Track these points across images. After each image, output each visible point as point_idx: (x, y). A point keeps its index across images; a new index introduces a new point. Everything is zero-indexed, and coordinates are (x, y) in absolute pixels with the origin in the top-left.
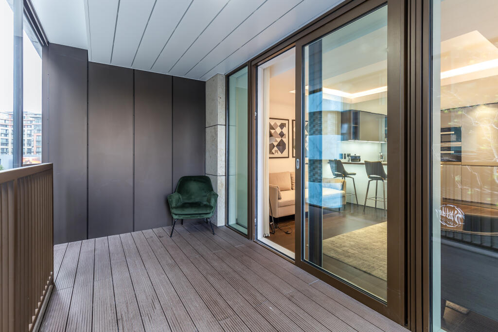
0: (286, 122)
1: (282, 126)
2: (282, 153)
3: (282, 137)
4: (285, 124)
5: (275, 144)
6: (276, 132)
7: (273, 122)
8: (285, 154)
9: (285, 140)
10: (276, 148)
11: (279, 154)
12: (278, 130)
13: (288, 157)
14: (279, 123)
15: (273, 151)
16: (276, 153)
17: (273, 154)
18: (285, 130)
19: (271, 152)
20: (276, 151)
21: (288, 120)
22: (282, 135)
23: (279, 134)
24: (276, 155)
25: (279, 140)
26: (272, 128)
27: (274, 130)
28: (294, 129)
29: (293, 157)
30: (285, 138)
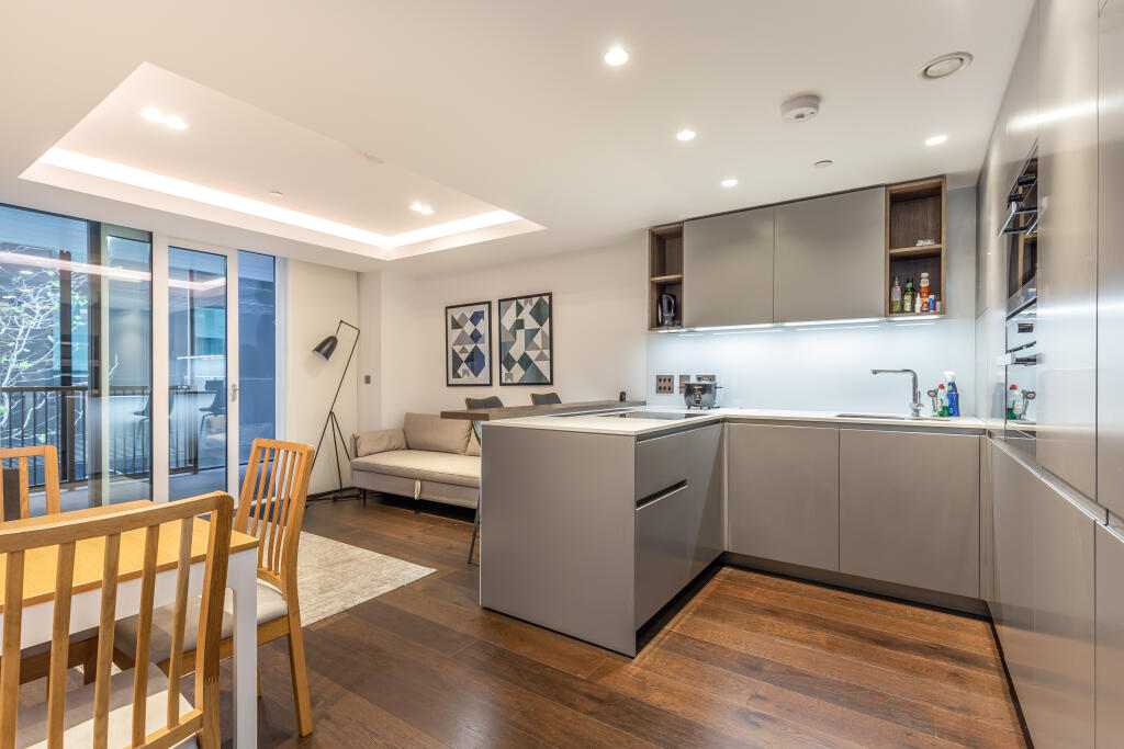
0: (485, 308)
1: (476, 318)
2: (476, 375)
3: (476, 342)
4: (483, 312)
5: (464, 357)
6: (464, 332)
7: (457, 313)
8: (483, 377)
9: (483, 347)
10: (464, 366)
11: (472, 378)
12: (469, 328)
13: (491, 384)
14: (468, 313)
15: (460, 371)
16: (466, 376)
17: (460, 377)
18: (482, 327)
19: (456, 375)
20: (465, 372)
21: (489, 303)
22: (476, 337)
23: (472, 336)
24: (465, 379)
25: (470, 348)
26: (456, 325)
27: (460, 330)
28: (502, 321)
29: (501, 384)
30: (483, 342)
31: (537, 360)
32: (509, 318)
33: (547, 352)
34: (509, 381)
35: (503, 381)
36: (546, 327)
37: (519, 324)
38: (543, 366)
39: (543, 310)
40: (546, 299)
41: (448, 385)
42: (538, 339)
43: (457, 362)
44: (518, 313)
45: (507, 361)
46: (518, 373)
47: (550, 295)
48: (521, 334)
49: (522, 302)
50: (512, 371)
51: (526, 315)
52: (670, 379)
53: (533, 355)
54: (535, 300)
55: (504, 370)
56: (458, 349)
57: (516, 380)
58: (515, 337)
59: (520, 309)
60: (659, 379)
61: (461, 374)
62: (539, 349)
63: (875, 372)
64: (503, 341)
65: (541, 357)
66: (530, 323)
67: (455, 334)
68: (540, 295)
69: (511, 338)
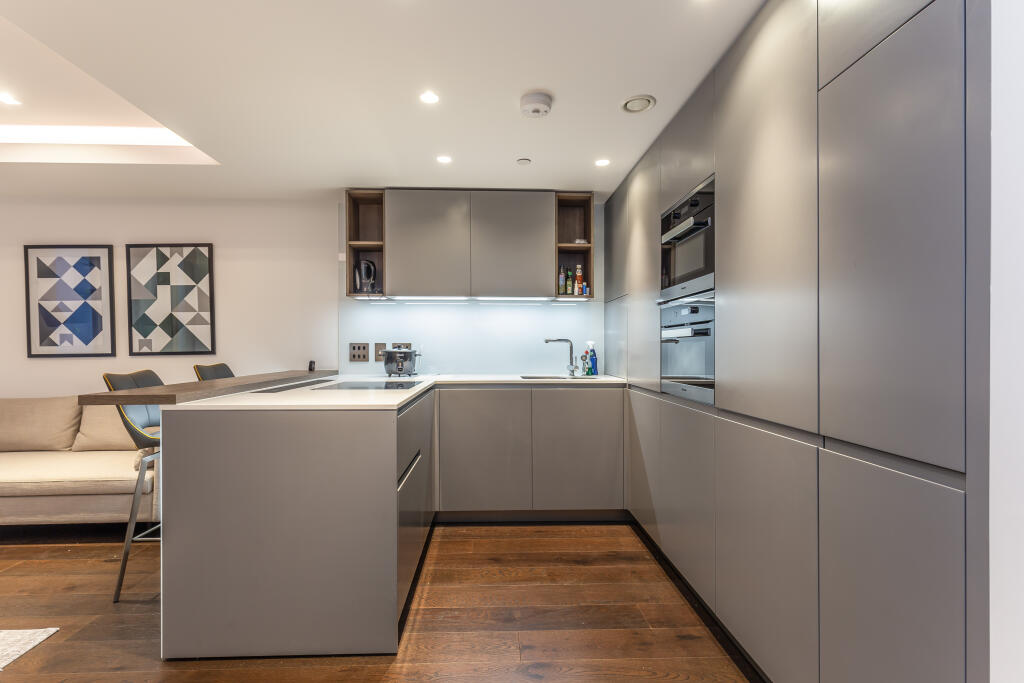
0: (102, 253)
1: (86, 265)
2: (87, 342)
3: (85, 298)
4: (98, 259)
5: (62, 317)
6: (62, 284)
7: (48, 258)
8: (101, 342)
9: (100, 306)
10: (63, 330)
11: (78, 345)
12: (72, 278)
13: (113, 354)
14: (72, 257)
15: (55, 336)
16: (66, 343)
17: (55, 344)
18: (97, 278)
19: (45, 339)
20: (63, 338)
21: (110, 248)
22: (85, 290)
23: (76, 289)
24: (65, 348)
25: (74, 305)
26: (45, 272)
27: (55, 281)
28: (132, 273)
29: (132, 353)
30: (100, 299)
31: (191, 323)
32: (146, 269)
33: (206, 315)
34: (145, 349)
35: (136, 349)
36: (204, 284)
37: (163, 279)
38: (202, 333)
39: (200, 263)
40: (205, 251)
41: (30, 355)
42: (192, 299)
43: (49, 322)
44: (159, 265)
45: (143, 325)
46: (159, 339)
47: (210, 246)
48: (164, 291)
49: (166, 251)
50: (148, 338)
51: (173, 266)
52: (365, 347)
53: (183, 317)
54: (187, 251)
55: (137, 336)
56: (50, 306)
57: (156, 348)
58: (156, 295)
59: (162, 260)
60: (353, 347)
61: (57, 341)
62: (193, 310)
63: (547, 342)
64: (133, 298)
65: (197, 320)
66: (180, 278)
67: (46, 285)
68: (196, 245)
69: (149, 296)
